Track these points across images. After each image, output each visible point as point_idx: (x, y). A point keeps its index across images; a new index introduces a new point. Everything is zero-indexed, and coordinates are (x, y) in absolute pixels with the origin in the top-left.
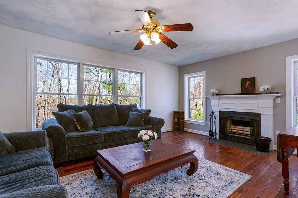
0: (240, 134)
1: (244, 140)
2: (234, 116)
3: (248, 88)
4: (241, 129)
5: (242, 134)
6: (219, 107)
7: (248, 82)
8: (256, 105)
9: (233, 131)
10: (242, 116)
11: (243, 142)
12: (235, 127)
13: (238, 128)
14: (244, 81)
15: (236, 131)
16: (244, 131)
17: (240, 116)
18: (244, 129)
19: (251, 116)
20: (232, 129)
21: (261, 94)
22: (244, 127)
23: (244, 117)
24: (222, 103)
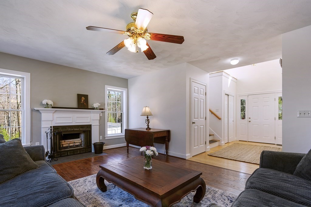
0: (71, 147)
1: (79, 150)
2: (70, 130)
3: (83, 103)
4: (71, 142)
5: (73, 146)
6: (52, 122)
7: (83, 98)
8: (89, 118)
9: (64, 146)
10: (78, 128)
11: (79, 152)
12: (65, 142)
13: (69, 142)
14: (79, 96)
15: (67, 145)
16: (74, 143)
17: (75, 130)
18: (75, 141)
19: (84, 128)
20: (63, 144)
21: (94, 109)
22: (73, 140)
23: (78, 129)
24: (57, 117)
